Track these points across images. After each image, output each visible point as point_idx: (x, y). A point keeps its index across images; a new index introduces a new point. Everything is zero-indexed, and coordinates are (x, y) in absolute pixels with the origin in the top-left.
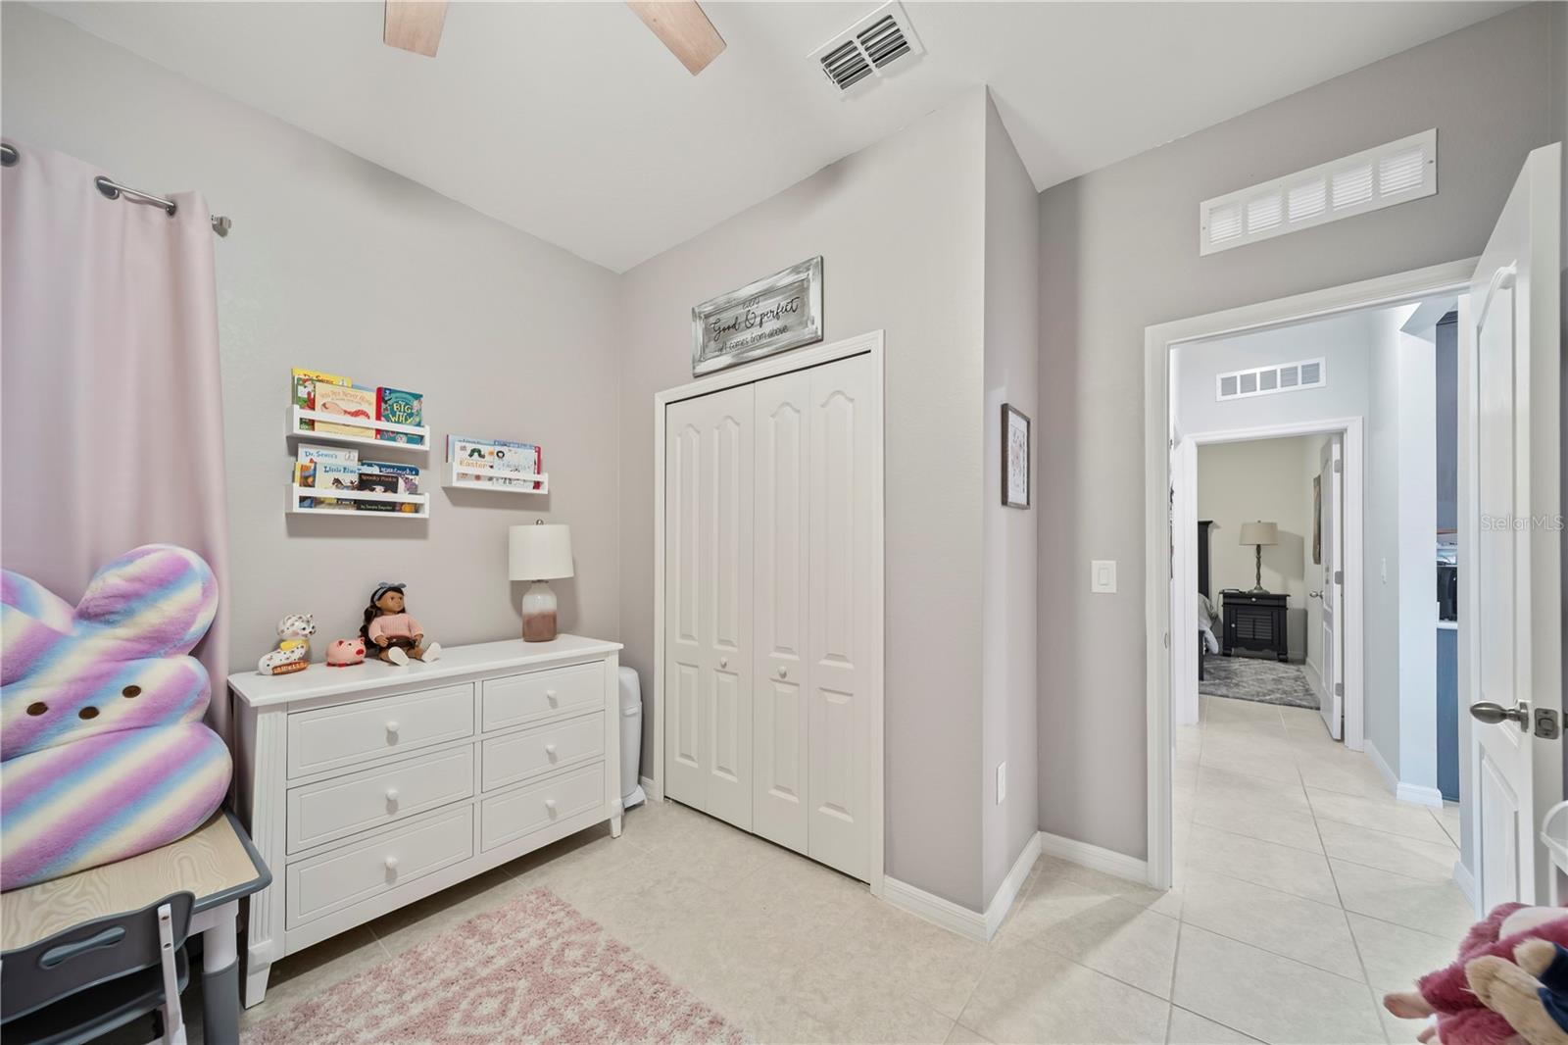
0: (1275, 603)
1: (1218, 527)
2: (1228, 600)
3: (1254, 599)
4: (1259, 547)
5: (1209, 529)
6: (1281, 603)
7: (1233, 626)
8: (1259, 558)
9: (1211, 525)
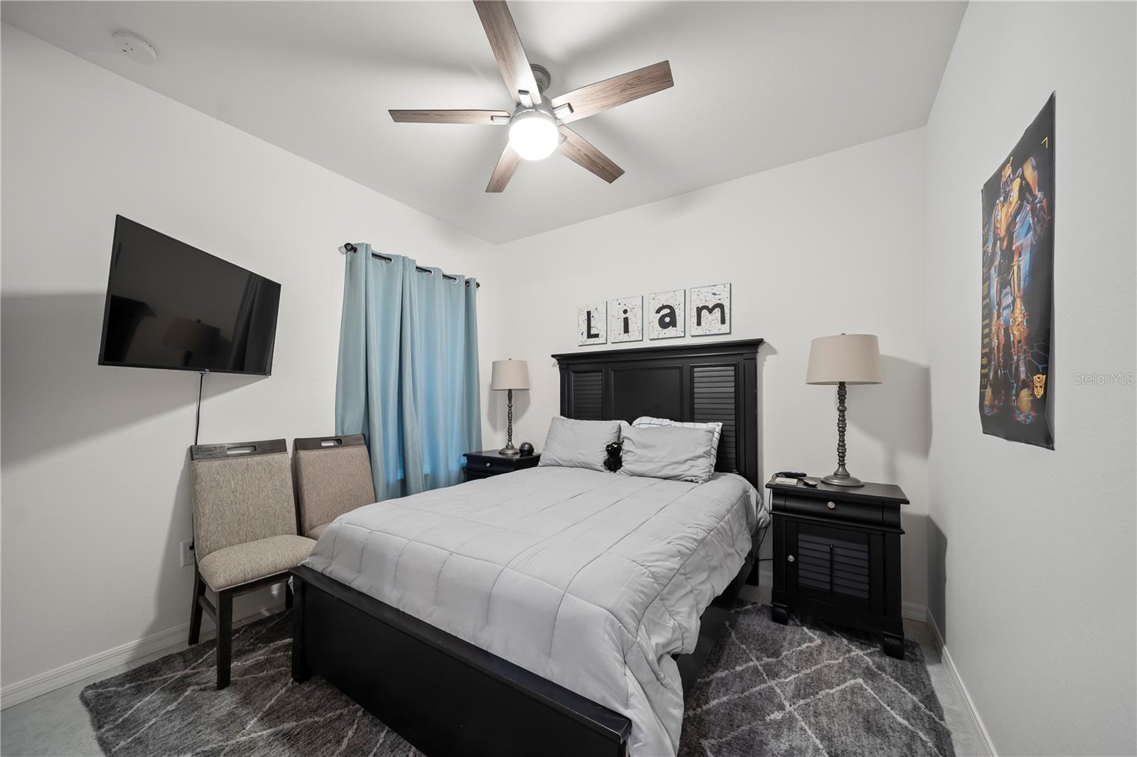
0: (875, 515)
1: (773, 352)
2: (781, 502)
3: (831, 505)
4: (842, 386)
5: (759, 357)
6: (888, 517)
7: (791, 558)
8: (842, 411)
9: (761, 349)
